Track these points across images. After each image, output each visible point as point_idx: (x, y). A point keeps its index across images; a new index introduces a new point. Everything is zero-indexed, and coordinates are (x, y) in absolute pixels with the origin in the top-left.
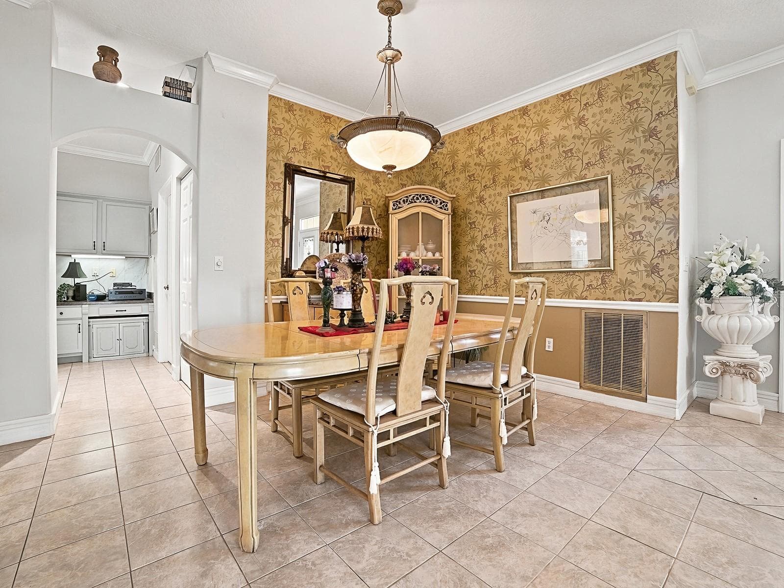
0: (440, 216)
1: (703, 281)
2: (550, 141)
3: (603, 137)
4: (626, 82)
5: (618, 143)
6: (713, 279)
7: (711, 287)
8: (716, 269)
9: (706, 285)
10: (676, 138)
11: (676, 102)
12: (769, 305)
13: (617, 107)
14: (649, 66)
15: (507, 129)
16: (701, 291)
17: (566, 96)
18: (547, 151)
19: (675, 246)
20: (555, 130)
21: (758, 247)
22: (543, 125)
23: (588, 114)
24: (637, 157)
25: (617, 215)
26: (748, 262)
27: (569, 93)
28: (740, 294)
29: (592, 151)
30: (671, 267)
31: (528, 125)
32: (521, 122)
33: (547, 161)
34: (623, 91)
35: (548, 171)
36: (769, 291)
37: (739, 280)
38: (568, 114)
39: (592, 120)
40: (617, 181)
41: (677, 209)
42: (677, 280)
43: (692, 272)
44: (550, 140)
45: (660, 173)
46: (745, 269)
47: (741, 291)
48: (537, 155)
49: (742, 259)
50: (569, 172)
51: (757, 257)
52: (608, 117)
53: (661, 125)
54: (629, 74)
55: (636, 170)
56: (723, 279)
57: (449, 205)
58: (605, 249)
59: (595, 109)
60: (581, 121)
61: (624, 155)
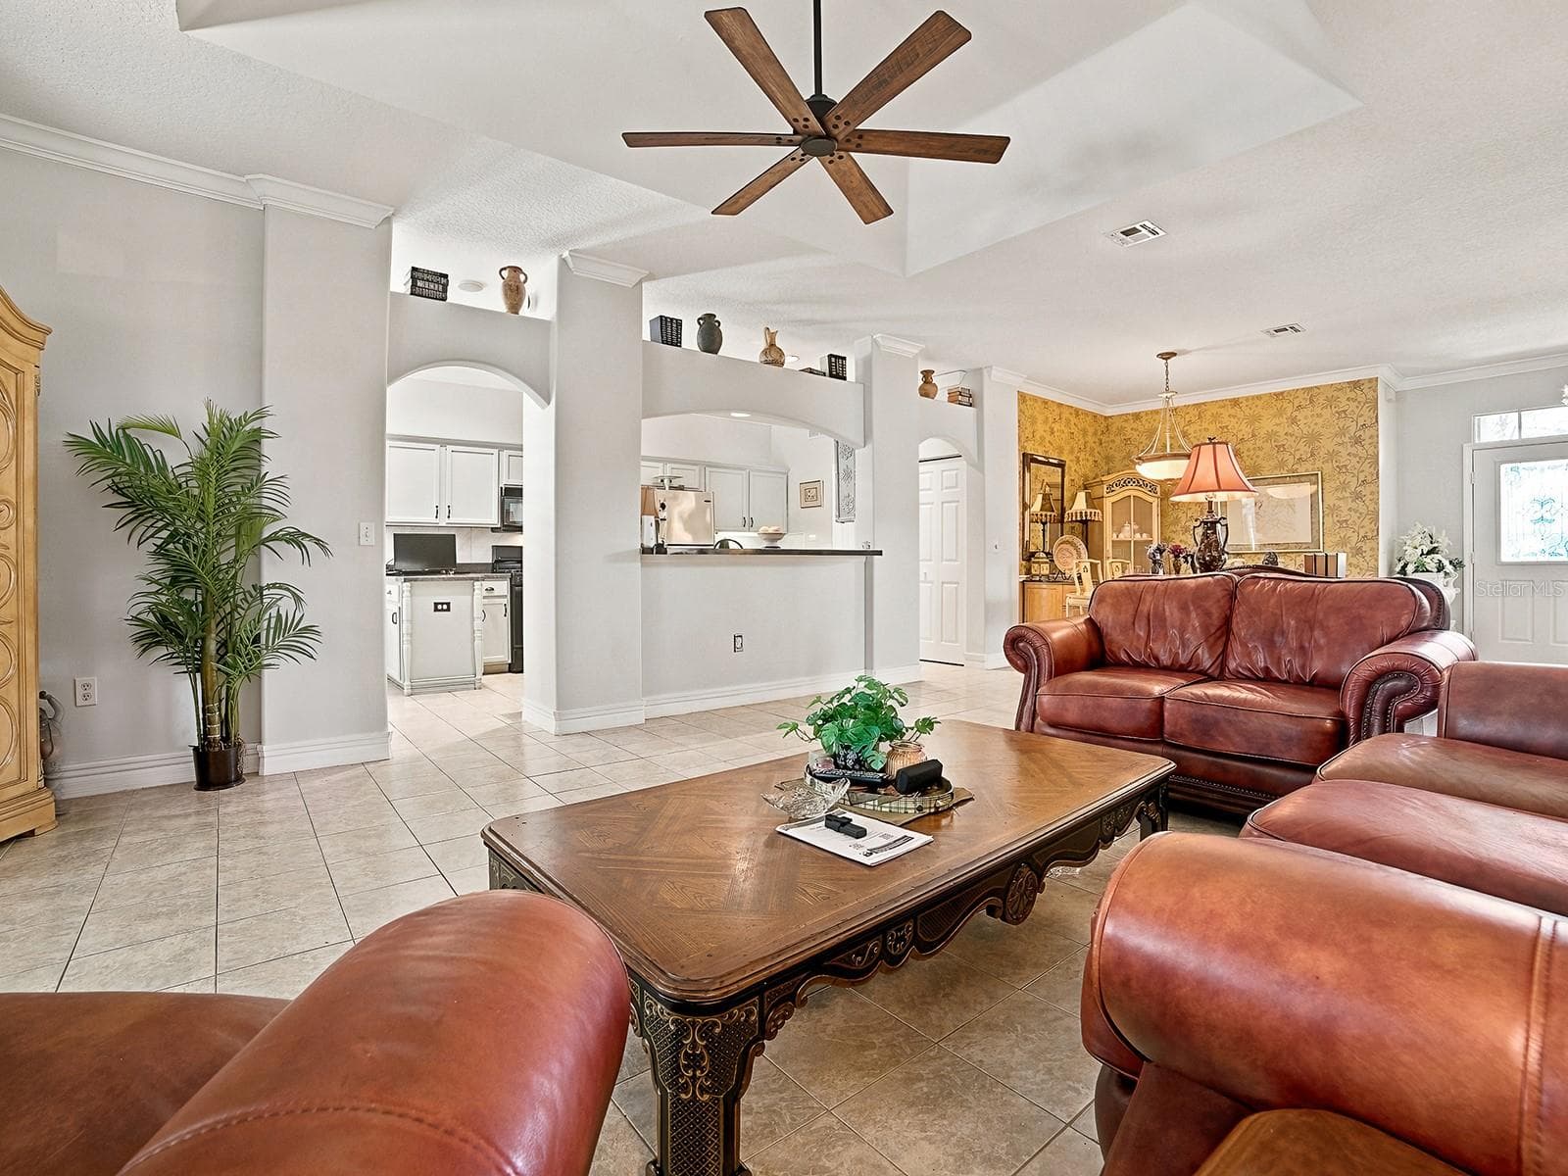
0: (1150, 499)
1: (1400, 560)
2: (1262, 435)
3: (1313, 438)
4: (1335, 394)
5: (1327, 444)
6: (1407, 558)
7: (1406, 565)
8: (1410, 550)
9: (1402, 564)
10: (1376, 447)
11: (1377, 418)
12: (1451, 580)
13: (1327, 413)
14: (1356, 385)
15: (1216, 417)
16: (1398, 569)
17: (1279, 395)
18: (1259, 443)
19: (1375, 533)
20: (1267, 425)
21: (1444, 532)
22: (1258, 418)
23: (1300, 416)
24: (1344, 459)
25: (1326, 506)
26: (1435, 545)
27: (1282, 393)
28: (1428, 571)
29: (1304, 450)
30: (1372, 549)
31: (1239, 416)
32: (1232, 412)
33: (1258, 453)
34: (1331, 401)
35: (1259, 461)
36: (1449, 568)
37: (1427, 560)
38: (1281, 412)
39: (1303, 421)
40: (1326, 477)
41: (1377, 503)
42: (1377, 560)
43: (1391, 552)
44: (1263, 432)
45: (1364, 473)
46: (1432, 551)
47: (1429, 569)
48: (1250, 445)
49: (1431, 543)
50: (1282, 464)
51: (1443, 542)
52: (1320, 421)
53: (1366, 434)
54: (1338, 388)
55: (1342, 469)
56: (1415, 559)
57: (1158, 489)
58: (1315, 534)
59: (1307, 412)
60: (1294, 421)
61: (1332, 455)
